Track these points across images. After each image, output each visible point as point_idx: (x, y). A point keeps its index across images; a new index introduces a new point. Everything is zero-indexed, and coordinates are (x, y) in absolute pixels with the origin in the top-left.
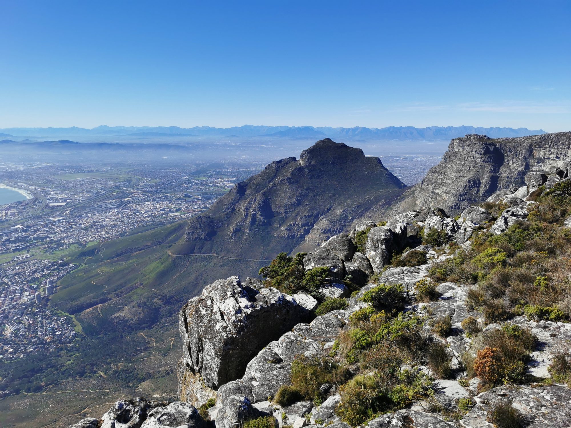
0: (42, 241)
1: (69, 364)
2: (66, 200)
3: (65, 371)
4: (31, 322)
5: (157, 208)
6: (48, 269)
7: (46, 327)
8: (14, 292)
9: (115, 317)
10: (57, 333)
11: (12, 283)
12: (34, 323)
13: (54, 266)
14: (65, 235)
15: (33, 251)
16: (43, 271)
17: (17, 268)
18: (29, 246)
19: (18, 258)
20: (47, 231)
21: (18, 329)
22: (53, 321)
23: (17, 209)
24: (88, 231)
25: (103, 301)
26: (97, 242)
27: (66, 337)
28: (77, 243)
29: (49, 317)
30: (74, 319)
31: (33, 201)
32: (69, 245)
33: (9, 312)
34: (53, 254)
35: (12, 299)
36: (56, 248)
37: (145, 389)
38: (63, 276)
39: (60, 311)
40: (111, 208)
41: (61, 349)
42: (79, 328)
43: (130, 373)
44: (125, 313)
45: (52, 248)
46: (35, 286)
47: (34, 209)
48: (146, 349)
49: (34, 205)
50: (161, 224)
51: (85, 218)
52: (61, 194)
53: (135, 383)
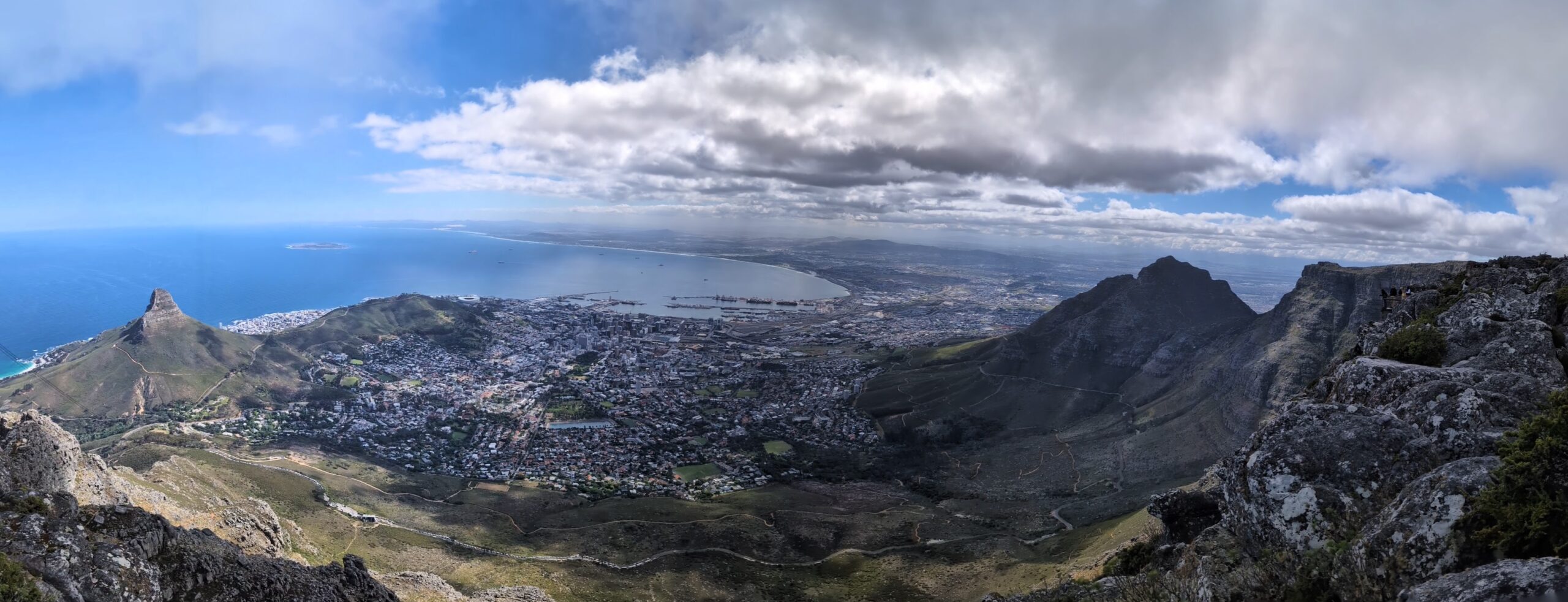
0: (853, 340)
1: (868, 466)
3: (863, 471)
4: (837, 417)
6: (858, 368)
7: (851, 424)
8: (825, 385)
9: (919, 430)
10: (860, 433)
11: (824, 376)
12: (841, 418)
13: (864, 366)
15: (844, 348)
16: (853, 369)
17: (830, 362)
18: (841, 342)
19: (831, 352)
20: (858, 330)
21: (826, 422)
22: (858, 421)
25: (908, 410)
26: (905, 348)
27: (868, 439)
28: (886, 346)
29: (855, 416)
30: (878, 423)
32: (878, 347)
33: (819, 403)
34: (862, 354)
35: (823, 391)
36: (865, 349)
38: (870, 379)
39: (865, 412)
41: (862, 450)
42: (881, 434)
43: (929, 488)
44: (930, 427)
46: (845, 383)
47: (849, 306)
49: (849, 303)
50: (973, 337)
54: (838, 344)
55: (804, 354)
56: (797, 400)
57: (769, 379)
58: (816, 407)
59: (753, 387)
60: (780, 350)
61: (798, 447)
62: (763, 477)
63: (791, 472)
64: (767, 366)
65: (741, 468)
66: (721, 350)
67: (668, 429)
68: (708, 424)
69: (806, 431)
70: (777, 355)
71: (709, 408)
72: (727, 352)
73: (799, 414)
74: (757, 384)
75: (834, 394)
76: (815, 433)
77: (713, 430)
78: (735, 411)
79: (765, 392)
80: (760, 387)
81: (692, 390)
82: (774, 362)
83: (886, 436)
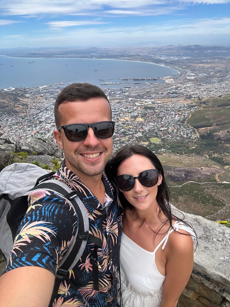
0: (183, 95)
2: (194, 76)
3: (192, 150)
6: (186, 107)
7: (185, 131)
9: (216, 134)
10: (189, 135)
11: (172, 111)
12: (180, 129)
13: (189, 106)
17: (173, 105)
18: (177, 96)
19: (173, 101)
21: (173, 130)
24: (203, 92)
25: (210, 126)
27: (192, 137)
29: (186, 128)
32: (194, 98)
33: (170, 122)
35: (171, 117)
36: (189, 99)
37: (228, 169)
39: (190, 126)
40: (215, 82)
41: (190, 142)
42: (198, 135)
43: (220, 160)
44: (221, 133)
49: (180, 77)
51: (202, 86)
52: (192, 73)
53: (223, 165)
55: (162, 102)
56: (161, 121)
57: (148, 113)
58: (169, 124)
59: (142, 117)
60: (151, 101)
61: (163, 140)
63: (162, 150)
64: (146, 108)
66: (127, 102)
68: (127, 132)
69: (166, 134)
70: (150, 103)
71: (126, 126)
72: (130, 103)
73: (162, 127)
74: (144, 115)
75: (176, 119)
76: (169, 134)
77: (130, 135)
78: (136, 127)
79: (147, 118)
80: (145, 117)
81: (118, 119)
82: (149, 106)
83: (200, 136)
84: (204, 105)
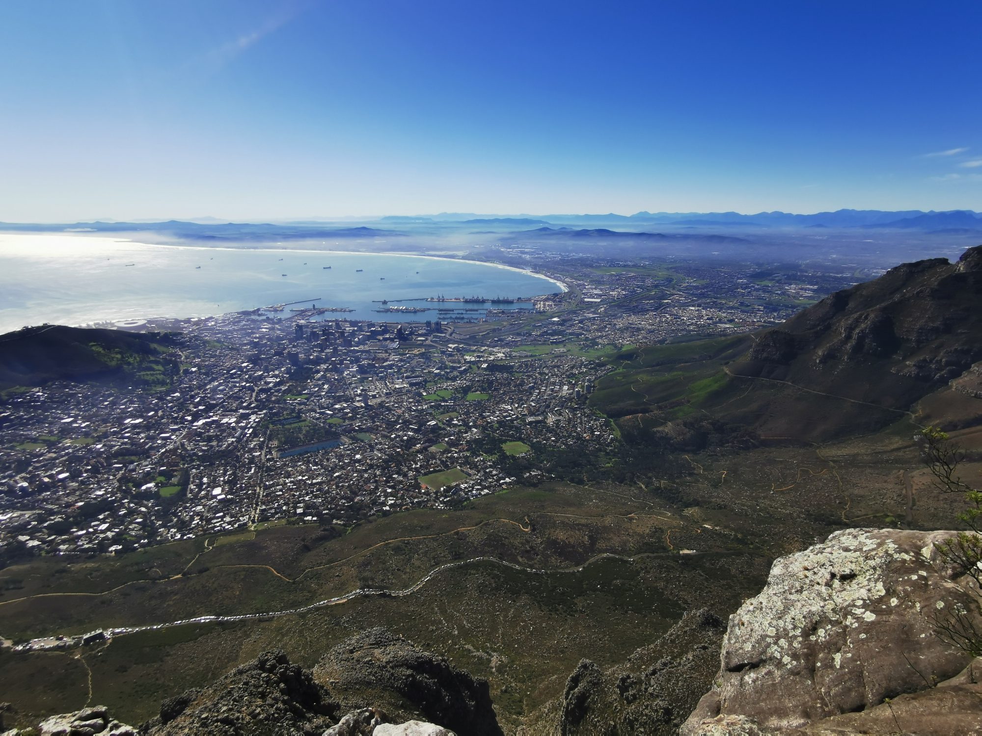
0: (578, 337)
1: (608, 467)
2: (601, 296)
3: (605, 472)
4: (571, 416)
5: (703, 316)
6: (586, 366)
7: (585, 424)
8: (554, 384)
9: (657, 431)
10: (596, 433)
11: (552, 375)
12: (574, 418)
13: (592, 364)
14: (599, 334)
15: (569, 346)
16: (580, 368)
17: (556, 361)
18: (565, 340)
19: (555, 351)
20: (582, 328)
21: (559, 421)
22: (592, 420)
23: (554, 302)
24: (623, 332)
25: (644, 411)
26: (633, 346)
27: (605, 439)
28: (612, 344)
29: (588, 415)
30: (612, 423)
31: (570, 294)
32: (604, 345)
33: (551, 402)
34: (588, 352)
35: (552, 390)
36: (591, 347)
37: (693, 515)
38: (600, 377)
39: (598, 412)
40: (648, 310)
41: (600, 450)
42: (618, 433)
43: (673, 494)
44: (668, 428)
45: (587, 346)
46: (573, 382)
47: (569, 303)
48: (691, 475)
49: (569, 299)
50: (709, 335)
51: (620, 318)
52: (596, 289)
53: (680, 506)
54: (560, 342)
55: (529, 354)
56: (528, 400)
57: (497, 380)
58: (548, 406)
59: (482, 389)
60: (503, 350)
61: (537, 448)
62: (507, 480)
63: (533, 474)
64: (494, 367)
65: (486, 472)
66: (443, 353)
67: (405, 438)
68: (444, 429)
69: (541, 431)
70: (500, 355)
71: (442, 413)
72: (450, 355)
73: (532, 414)
74: (487, 386)
75: (564, 393)
76: (550, 433)
77: (450, 435)
78: (467, 413)
79: (495, 394)
80: (489, 389)
81: (420, 395)
82: (499, 363)
83: (623, 435)
84: (627, 362)
